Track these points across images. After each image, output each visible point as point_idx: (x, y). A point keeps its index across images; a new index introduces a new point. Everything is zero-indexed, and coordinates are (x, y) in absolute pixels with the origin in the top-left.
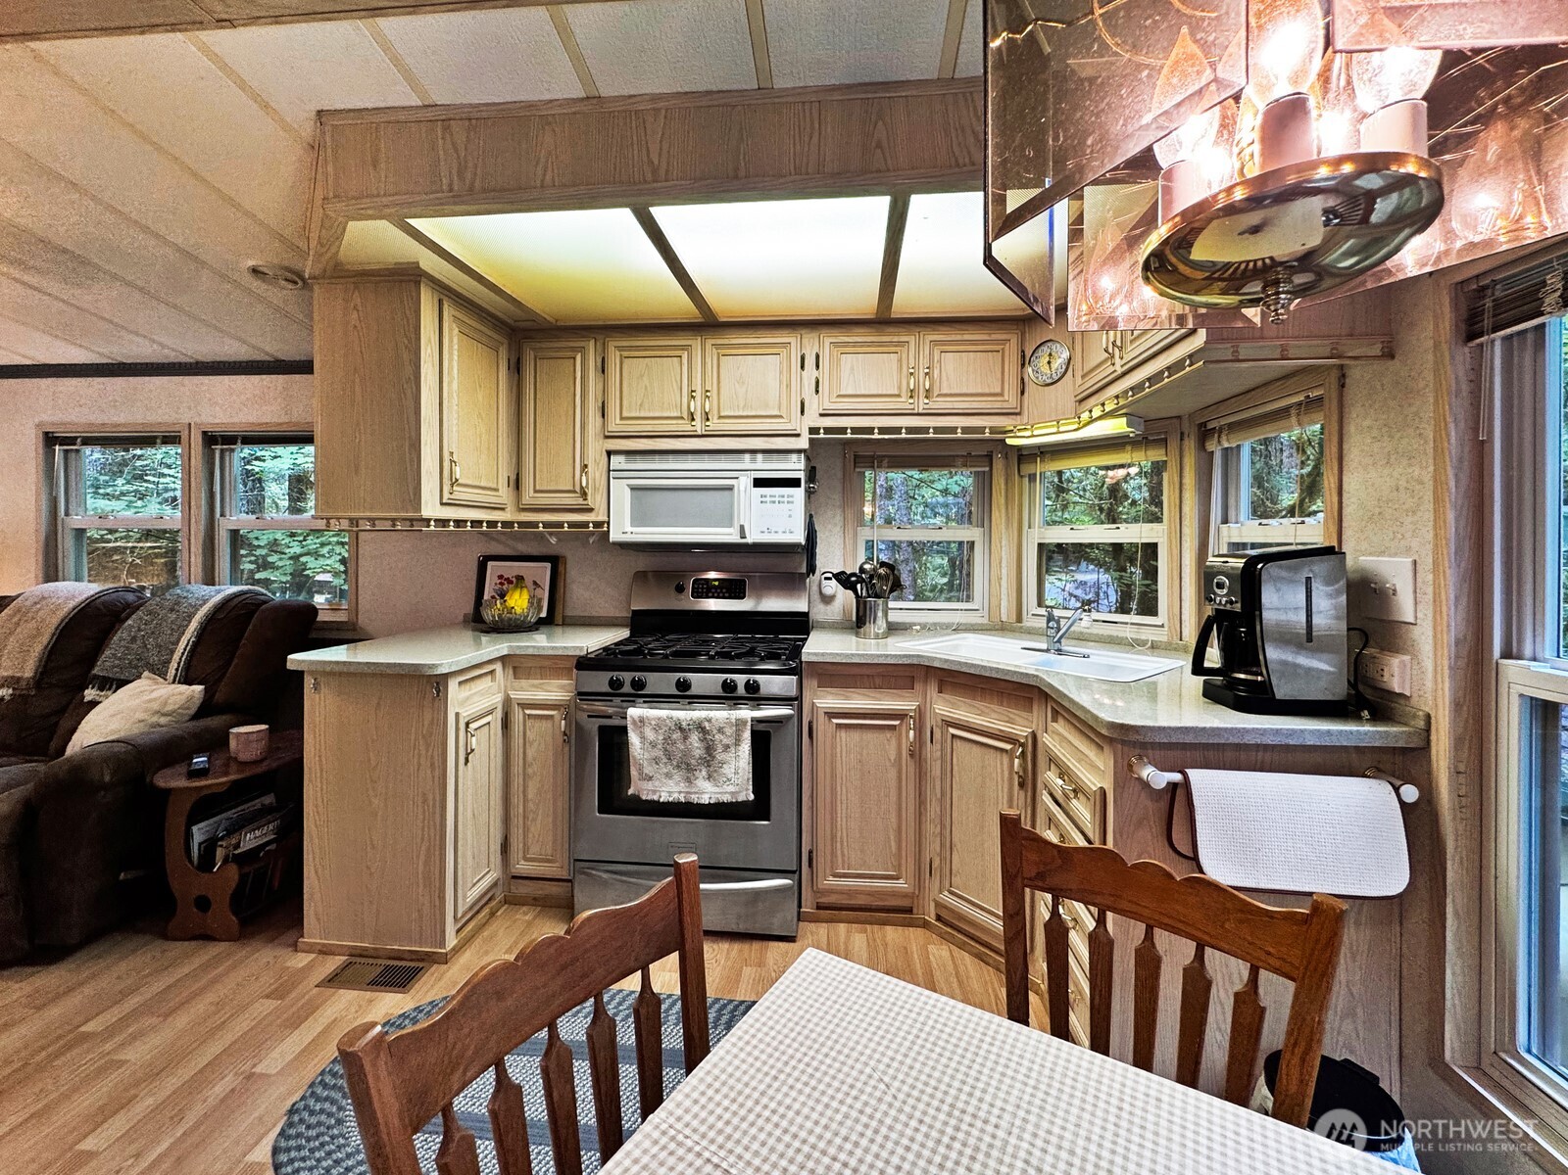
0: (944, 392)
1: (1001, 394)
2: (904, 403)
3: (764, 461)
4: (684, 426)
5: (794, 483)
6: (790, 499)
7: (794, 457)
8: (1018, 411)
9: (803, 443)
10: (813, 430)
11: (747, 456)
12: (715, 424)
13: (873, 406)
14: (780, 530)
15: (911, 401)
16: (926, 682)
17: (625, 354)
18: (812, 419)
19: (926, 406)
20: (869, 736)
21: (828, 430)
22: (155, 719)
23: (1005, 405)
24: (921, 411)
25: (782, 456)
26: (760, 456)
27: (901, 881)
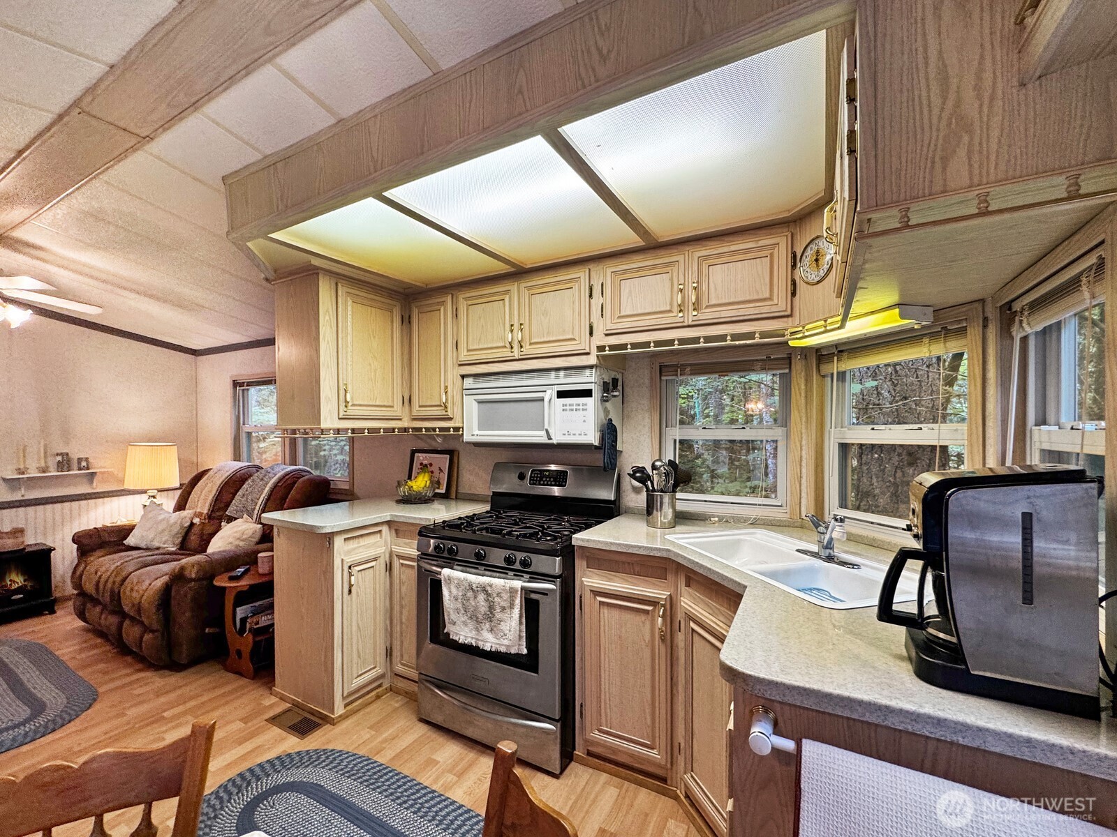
0: (713, 302)
1: (770, 299)
2: (677, 318)
3: (566, 376)
4: (506, 353)
5: (587, 393)
6: (584, 407)
7: (587, 372)
8: (788, 313)
9: (592, 360)
10: (601, 348)
11: (553, 373)
12: (528, 350)
13: (647, 323)
14: (577, 433)
15: (681, 315)
16: (677, 573)
17: (470, 302)
18: (599, 339)
19: (695, 318)
20: (628, 616)
21: (612, 347)
22: (237, 543)
23: (774, 309)
24: (690, 323)
25: (579, 372)
26: (562, 373)
27: (655, 751)
